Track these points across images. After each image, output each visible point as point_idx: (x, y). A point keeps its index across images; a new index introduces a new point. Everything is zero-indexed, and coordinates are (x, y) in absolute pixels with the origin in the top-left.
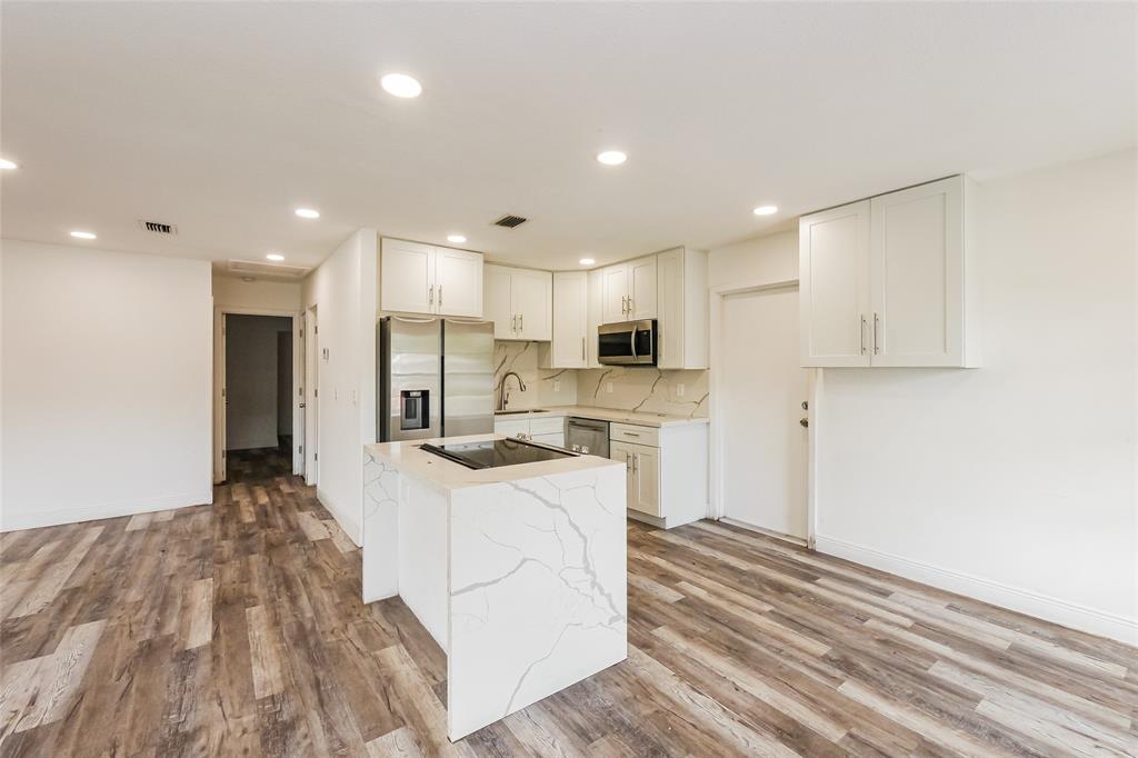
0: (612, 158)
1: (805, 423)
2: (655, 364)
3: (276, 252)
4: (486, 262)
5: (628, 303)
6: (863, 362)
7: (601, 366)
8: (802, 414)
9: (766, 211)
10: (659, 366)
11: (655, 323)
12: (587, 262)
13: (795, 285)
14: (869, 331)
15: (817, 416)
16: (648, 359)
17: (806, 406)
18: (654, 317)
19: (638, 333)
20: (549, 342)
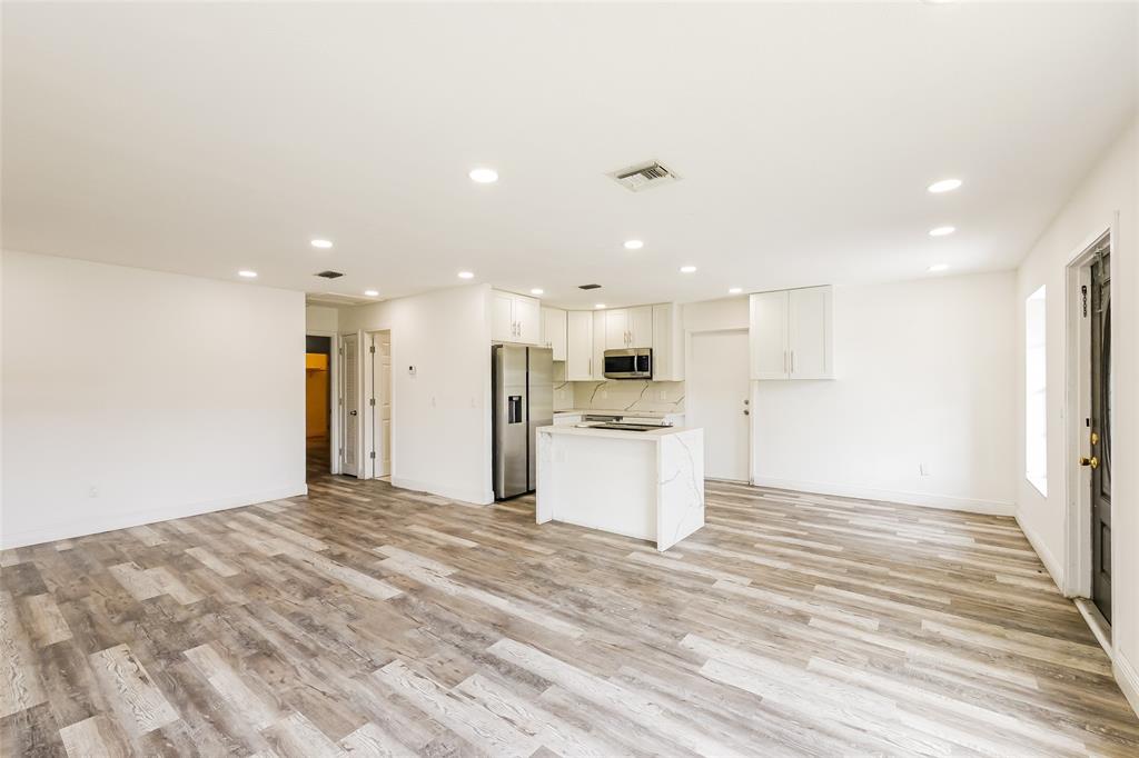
0: (688, 269)
1: (747, 413)
2: (651, 378)
3: (371, 290)
4: (541, 305)
5: (628, 337)
6: (785, 377)
7: (605, 379)
8: (745, 407)
9: (736, 291)
10: (654, 379)
11: (651, 350)
12: (602, 306)
13: (746, 331)
14: (788, 359)
15: (754, 408)
16: (647, 374)
17: (747, 403)
18: (650, 346)
19: (639, 357)
20: (563, 362)
